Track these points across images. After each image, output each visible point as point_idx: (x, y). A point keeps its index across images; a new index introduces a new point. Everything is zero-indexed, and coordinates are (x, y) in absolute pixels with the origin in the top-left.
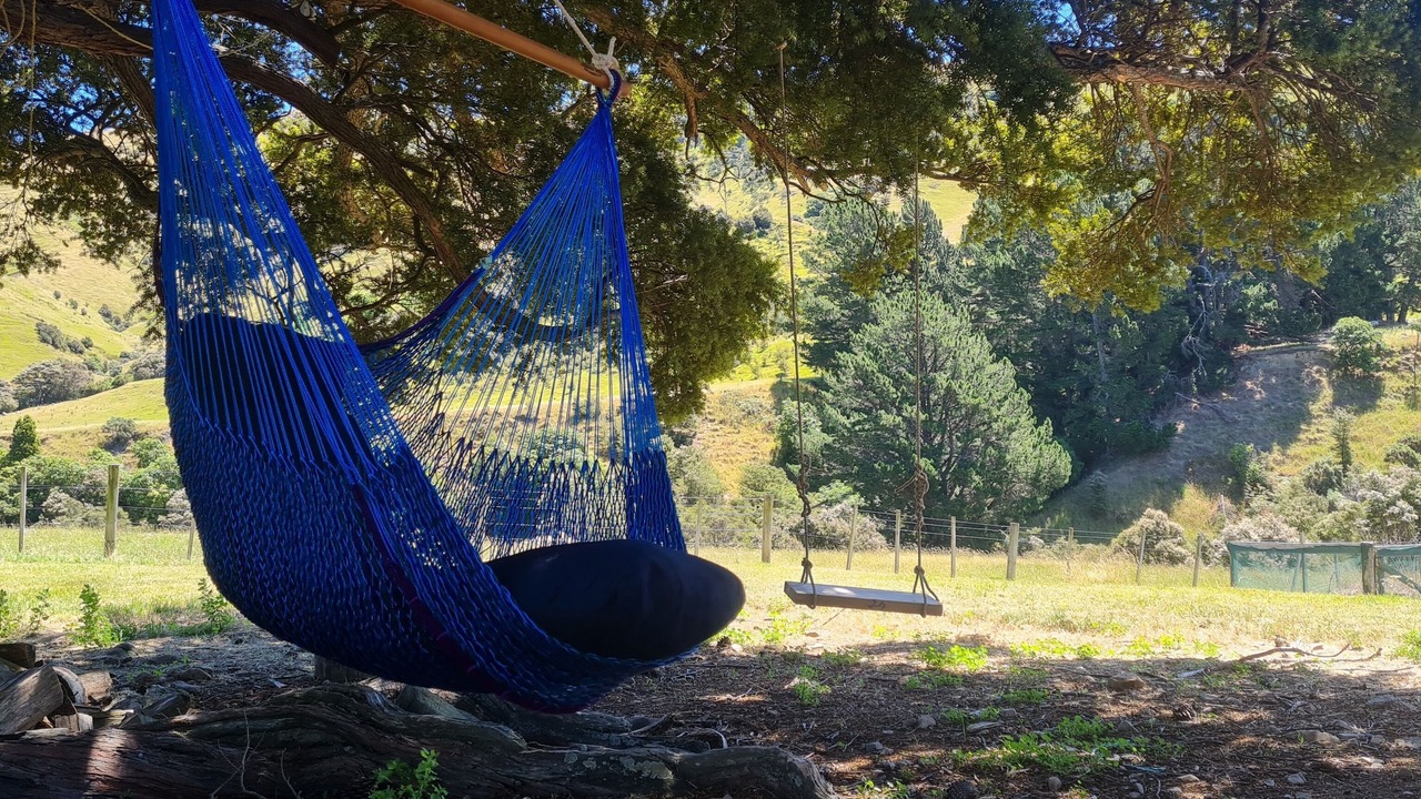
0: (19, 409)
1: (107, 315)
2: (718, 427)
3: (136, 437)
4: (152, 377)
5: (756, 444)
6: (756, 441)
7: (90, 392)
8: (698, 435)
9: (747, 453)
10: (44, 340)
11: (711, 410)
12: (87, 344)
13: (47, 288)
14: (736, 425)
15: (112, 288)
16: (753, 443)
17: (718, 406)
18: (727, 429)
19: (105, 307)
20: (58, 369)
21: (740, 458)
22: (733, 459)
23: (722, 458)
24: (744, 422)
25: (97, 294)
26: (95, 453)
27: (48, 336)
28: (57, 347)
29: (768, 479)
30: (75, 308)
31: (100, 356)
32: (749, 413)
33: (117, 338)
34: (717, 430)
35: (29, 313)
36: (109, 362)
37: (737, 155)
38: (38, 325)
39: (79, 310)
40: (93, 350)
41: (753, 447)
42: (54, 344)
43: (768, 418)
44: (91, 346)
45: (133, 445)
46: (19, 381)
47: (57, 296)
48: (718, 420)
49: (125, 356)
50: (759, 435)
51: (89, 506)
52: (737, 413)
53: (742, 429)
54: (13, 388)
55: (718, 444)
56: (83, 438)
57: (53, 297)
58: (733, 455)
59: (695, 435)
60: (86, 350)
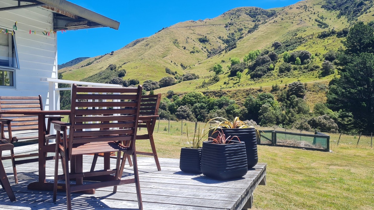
0: (160, 88)
1: (182, 65)
2: (312, 93)
3: (174, 95)
4: (187, 80)
5: (322, 97)
6: (322, 96)
7: (174, 84)
8: (306, 95)
9: (319, 100)
10: (167, 72)
11: (310, 88)
12: (176, 73)
13: (170, 60)
14: (317, 92)
15: (183, 59)
16: (321, 97)
17: (313, 87)
18: (315, 93)
19: (182, 64)
20: (168, 79)
21: (317, 101)
22: (315, 101)
23: (312, 101)
24: (320, 91)
25: (180, 61)
26: (165, 98)
27: (168, 71)
28: (169, 74)
29: (321, 107)
30: (175, 64)
31: (179, 76)
32: (321, 89)
33: (183, 71)
34: (311, 93)
35: (165, 66)
36: (180, 77)
37: (346, 11)
38: (166, 69)
39: (176, 65)
40: (177, 74)
41: (322, 98)
42: (169, 73)
43: (327, 90)
44: (177, 73)
45: (173, 97)
46: (160, 82)
47: (172, 62)
48: (312, 90)
49: (184, 75)
50: (324, 95)
51: (162, 110)
52: (318, 89)
53: (319, 93)
54: (159, 83)
55: (311, 97)
56: (164, 95)
57: (171, 62)
58: (315, 100)
59: (305, 94)
60: (176, 74)
